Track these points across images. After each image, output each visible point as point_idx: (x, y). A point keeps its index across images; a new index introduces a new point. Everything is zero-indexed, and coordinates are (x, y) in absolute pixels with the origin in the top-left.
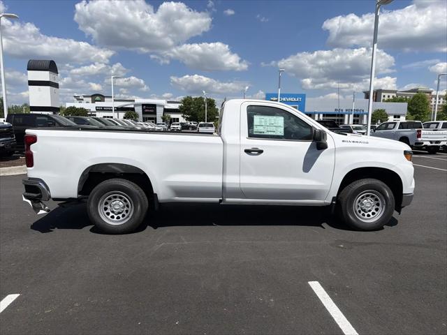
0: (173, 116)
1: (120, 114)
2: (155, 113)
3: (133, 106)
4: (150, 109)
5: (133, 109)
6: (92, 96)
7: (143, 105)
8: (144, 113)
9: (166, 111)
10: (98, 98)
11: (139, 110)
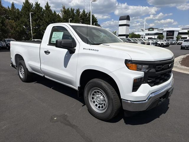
0: (183, 36)
1: (155, 36)
2: (173, 35)
3: (162, 32)
4: (170, 33)
5: (162, 34)
6: (148, 29)
7: (167, 31)
8: (167, 35)
9: (180, 33)
10: (151, 29)
11: (165, 34)
